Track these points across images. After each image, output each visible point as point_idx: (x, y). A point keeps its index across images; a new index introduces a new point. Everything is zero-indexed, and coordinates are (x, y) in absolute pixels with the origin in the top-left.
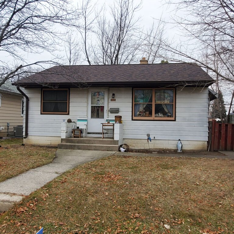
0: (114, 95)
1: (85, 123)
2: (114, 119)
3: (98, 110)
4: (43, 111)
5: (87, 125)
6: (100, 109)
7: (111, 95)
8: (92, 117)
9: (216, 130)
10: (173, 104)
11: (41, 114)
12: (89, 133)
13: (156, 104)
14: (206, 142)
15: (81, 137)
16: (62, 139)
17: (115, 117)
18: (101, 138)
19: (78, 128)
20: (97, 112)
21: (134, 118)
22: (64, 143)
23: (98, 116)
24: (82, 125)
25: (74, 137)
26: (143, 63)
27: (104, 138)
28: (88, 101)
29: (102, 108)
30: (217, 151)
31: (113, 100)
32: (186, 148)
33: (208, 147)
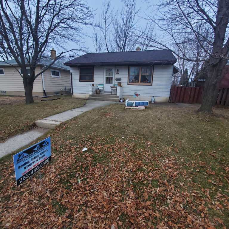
0: (118, 70)
1: (103, 86)
2: (117, 84)
3: (109, 79)
4: (81, 80)
5: (103, 88)
6: (110, 78)
7: (116, 70)
8: (106, 83)
9: (175, 91)
10: (151, 76)
11: (80, 81)
12: (104, 92)
13: (141, 76)
14: (168, 98)
15: (100, 94)
16: (90, 95)
17: (118, 83)
18: (110, 94)
19: (98, 89)
20: (109, 80)
21: (129, 84)
22: (91, 97)
23: (109, 83)
24: (100, 88)
25: (96, 94)
26: (138, 50)
27: (112, 94)
28: (104, 74)
29: (112, 78)
30: (174, 103)
31: (118, 73)
32: (156, 101)
33: (169, 100)
